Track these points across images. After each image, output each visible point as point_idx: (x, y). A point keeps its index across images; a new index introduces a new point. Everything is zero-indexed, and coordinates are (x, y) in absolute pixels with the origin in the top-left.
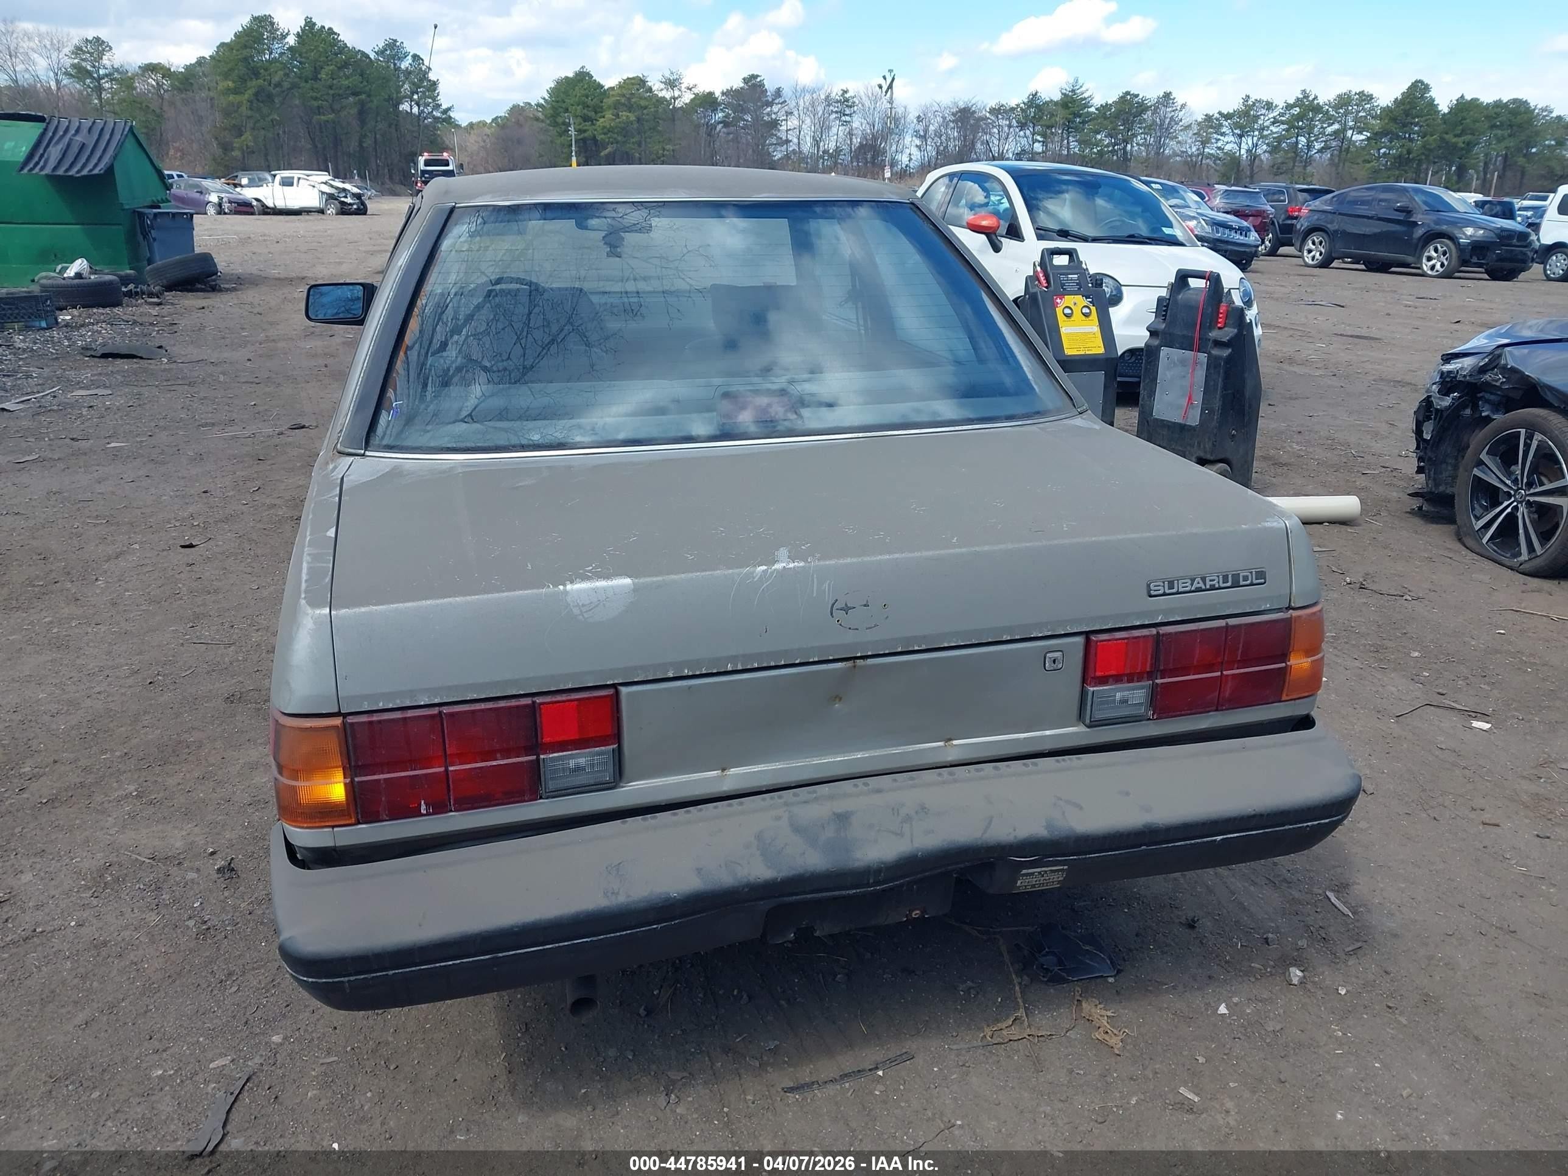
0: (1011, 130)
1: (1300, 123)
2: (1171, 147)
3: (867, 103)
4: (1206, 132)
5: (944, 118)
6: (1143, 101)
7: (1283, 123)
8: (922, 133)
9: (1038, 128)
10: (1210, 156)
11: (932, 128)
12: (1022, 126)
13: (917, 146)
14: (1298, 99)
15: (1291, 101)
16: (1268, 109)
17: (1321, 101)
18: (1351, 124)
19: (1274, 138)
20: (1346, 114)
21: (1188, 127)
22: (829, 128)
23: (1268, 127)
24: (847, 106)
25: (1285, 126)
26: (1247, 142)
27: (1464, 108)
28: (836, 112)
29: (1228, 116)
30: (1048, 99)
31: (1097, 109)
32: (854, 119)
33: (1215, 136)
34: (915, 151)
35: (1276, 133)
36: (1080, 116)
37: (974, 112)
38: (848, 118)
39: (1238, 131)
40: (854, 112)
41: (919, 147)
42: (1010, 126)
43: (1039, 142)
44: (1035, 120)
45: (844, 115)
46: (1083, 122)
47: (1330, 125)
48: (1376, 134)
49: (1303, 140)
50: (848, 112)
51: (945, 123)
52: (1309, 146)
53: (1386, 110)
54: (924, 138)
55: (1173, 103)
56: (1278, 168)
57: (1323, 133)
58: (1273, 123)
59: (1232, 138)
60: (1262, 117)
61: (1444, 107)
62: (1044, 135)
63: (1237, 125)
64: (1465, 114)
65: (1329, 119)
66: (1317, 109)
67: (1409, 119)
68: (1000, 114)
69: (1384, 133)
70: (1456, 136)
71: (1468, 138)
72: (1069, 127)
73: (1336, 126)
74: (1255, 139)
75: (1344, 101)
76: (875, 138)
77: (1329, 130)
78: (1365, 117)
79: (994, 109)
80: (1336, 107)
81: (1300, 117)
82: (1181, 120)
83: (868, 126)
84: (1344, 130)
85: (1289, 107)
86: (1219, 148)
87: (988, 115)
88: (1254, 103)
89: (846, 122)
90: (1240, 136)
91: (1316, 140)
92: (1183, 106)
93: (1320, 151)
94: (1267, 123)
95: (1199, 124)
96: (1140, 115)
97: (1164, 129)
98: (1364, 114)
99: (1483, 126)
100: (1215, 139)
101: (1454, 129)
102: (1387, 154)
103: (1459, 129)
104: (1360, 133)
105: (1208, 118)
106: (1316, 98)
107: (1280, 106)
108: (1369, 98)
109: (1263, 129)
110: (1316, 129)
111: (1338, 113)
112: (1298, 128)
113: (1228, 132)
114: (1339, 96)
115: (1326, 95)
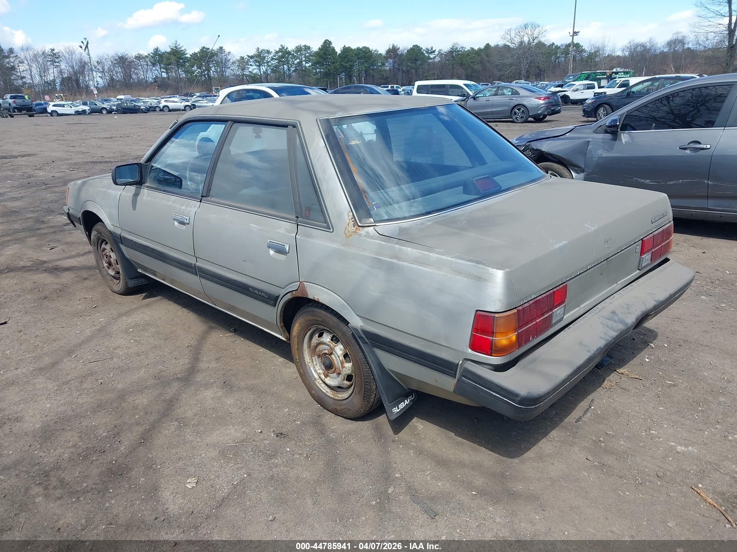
0: (148, 67)
1: (283, 59)
2: (228, 73)
3: (67, 55)
4: (242, 65)
5: (112, 62)
6: (212, 51)
7: (276, 59)
8: (101, 70)
9: (162, 65)
10: (247, 76)
11: (106, 67)
12: (154, 65)
13: (100, 77)
14: (280, 49)
15: (277, 50)
16: (268, 54)
17: (290, 49)
18: (304, 59)
19: (273, 66)
20: (301, 55)
21: (234, 63)
22: (48, 69)
23: (270, 61)
24: (56, 58)
25: (277, 61)
26: (263, 69)
27: (346, 50)
28: (50, 61)
29: (252, 57)
30: (164, 51)
31: (191, 55)
32: (61, 64)
33: (247, 66)
34: (99, 80)
35: (274, 64)
36: (182, 59)
37: (127, 59)
38: (57, 64)
39: (257, 64)
40: (61, 60)
41: (101, 77)
42: (147, 65)
43: (164, 72)
44: (160, 62)
45: (55, 62)
46: (185, 62)
47: (296, 60)
48: (315, 63)
49: (286, 67)
50: (57, 61)
51: (114, 65)
52: (289, 70)
53: (316, 53)
54: (103, 72)
55: (224, 52)
56: (278, 80)
57: (294, 63)
58: (272, 60)
59: (256, 67)
60: (266, 57)
61: (338, 50)
62: (166, 69)
63: (256, 61)
64: (347, 53)
65: (295, 58)
66: (289, 53)
67: (326, 56)
68: (141, 59)
69: (318, 63)
70: (346, 63)
71: (350, 63)
72: (179, 65)
73: (298, 60)
74: (266, 67)
75: (299, 49)
76: (75, 74)
77: (296, 62)
78: (309, 56)
79: (137, 57)
80: (297, 52)
81: (283, 57)
82: (230, 60)
83: (70, 67)
84: (301, 62)
85: (277, 52)
86: (250, 72)
87: (134, 60)
88: (262, 51)
89: (57, 66)
90: (259, 66)
91: (291, 67)
92: (229, 53)
93: (294, 71)
94: (269, 60)
95: (238, 61)
96: (212, 58)
97: (223, 64)
98: (308, 55)
99: (355, 58)
100: (247, 67)
101: (344, 60)
102: (320, 72)
103: (346, 60)
104: (308, 63)
105: (242, 58)
106: (287, 48)
107: (273, 52)
108: (309, 48)
109: (268, 62)
110: (290, 62)
111: (298, 54)
112: (283, 61)
113: (253, 64)
114: (296, 47)
115: (291, 47)
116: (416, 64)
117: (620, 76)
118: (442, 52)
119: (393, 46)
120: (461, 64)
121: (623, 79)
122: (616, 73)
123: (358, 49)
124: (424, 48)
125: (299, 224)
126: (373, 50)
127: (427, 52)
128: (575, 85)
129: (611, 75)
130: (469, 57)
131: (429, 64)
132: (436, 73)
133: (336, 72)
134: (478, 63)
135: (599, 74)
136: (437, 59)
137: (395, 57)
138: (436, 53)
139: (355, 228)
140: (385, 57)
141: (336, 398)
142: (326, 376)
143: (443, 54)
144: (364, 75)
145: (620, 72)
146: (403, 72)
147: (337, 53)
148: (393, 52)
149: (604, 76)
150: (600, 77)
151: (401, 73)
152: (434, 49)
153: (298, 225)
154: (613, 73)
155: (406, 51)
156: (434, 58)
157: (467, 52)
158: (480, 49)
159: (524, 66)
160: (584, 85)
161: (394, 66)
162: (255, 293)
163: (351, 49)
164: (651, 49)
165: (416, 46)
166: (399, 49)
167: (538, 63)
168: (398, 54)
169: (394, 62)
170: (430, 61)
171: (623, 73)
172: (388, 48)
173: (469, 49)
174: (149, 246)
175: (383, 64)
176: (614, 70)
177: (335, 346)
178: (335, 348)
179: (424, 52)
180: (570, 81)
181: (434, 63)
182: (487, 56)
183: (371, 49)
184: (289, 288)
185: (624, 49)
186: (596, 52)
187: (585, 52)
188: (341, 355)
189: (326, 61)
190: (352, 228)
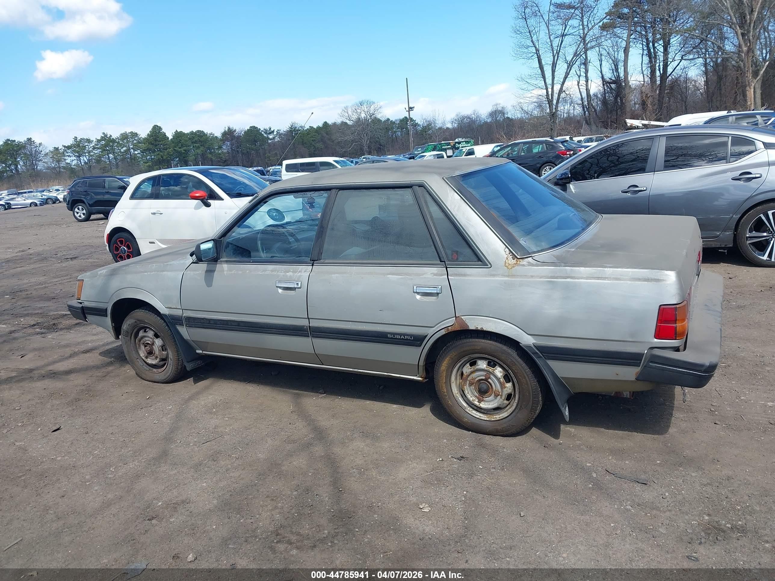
1: (107, 148)
2: (40, 166)
4: (57, 156)
6: (18, 143)
7: (98, 148)
10: (64, 168)
14: (102, 137)
15: (99, 138)
16: (89, 143)
17: (114, 137)
18: (131, 147)
19: (96, 156)
20: (128, 142)
21: (46, 155)
23: (92, 151)
25: (100, 150)
26: (84, 159)
27: (179, 135)
29: (69, 147)
33: (63, 157)
35: (96, 153)
39: (76, 154)
47: (122, 148)
48: (144, 150)
49: (111, 156)
52: (116, 159)
53: (145, 139)
55: (34, 143)
57: (120, 152)
58: (94, 149)
59: (75, 158)
60: (87, 147)
61: (170, 136)
63: (75, 151)
64: (180, 138)
65: (121, 146)
66: (113, 141)
67: (157, 143)
69: (148, 149)
70: (180, 148)
71: (185, 148)
73: (125, 149)
74: (87, 157)
75: (124, 136)
77: (122, 150)
80: (122, 140)
81: (106, 145)
82: (41, 151)
84: (129, 149)
85: (99, 141)
86: (67, 163)
88: (80, 140)
90: (79, 157)
91: (118, 155)
92: (40, 144)
94: (91, 149)
95: (52, 152)
96: (19, 151)
97: (33, 157)
98: (136, 142)
99: (189, 143)
100: (64, 159)
101: (178, 145)
102: (152, 159)
103: (180, 145)
104: (136, 151)
105: (56, 149)
106: (111, 136)
107: (94, 141)
108: (136, 134)
109: (90, 152)
110: (116, 151)
111: (124, 142)
112: (107, 150)
113: (71, 155)
114: (121, 134)
115: (115, 134)
116: (256, 145)
117: (463, 146)
118: (281, 132)
119: (229, 128)
120: (303, 143)
121: (468, 148)
122: (459, 143)
123: (192, 133)
124: (262, 129)
125: (448, 266)
126: (208, 133)
127: (266, 133)
128: (425, 156)
129: (455, 145)
130: (309, 136)
131: (269, 145)
132: (278, 153)
133: (170, 158)
134: (319, 141)
135: (444, 144)
136: (277, 139)
137: (232, 140)
138: (275, 133)
139: (515, 261)
140: (221, 140)
141: (492, 420)
142: (480, 401)
143: (282, 134)
144: (200, 159)
145: (462, 142)
146: (243, 154)
147: (168, 138)
148: (229, 134)
149: (448, 147)
150: (446, 147)
151: (241, 155)
152: (272, 130)
153: (446, 268)
154: (456, 143)
155: (243, 133)
156: (274, 138)
157: (306, 130)
158: (319, 128)
159: (365, 142)
160: (434, 155)
161: (232, 148)
162: (396, 338)
163: (184, 134)
164: (477, 121)
165: (254, 127)
166: (235, 131)
167: (378, 138)
168: (235, 136)
169: (232, 145)
170: (270, 141)
171: (464, 143)
172: (223, 131)
173: (308, 127)
174: (234, 320)
175: (220, 147)
176: (457, 140)
177: (494, 370)
178: (495, 372)
179: (263, 133)
180: (419, 152)
181: (274, 144)
182: (327, 134)
183: (205, 132)
184: (440, 326)
185: (453, 122)
186: (428, 125)
187: (419, 125)
188: (501, 376)
189: (158, 147)
190: (512, 261)
